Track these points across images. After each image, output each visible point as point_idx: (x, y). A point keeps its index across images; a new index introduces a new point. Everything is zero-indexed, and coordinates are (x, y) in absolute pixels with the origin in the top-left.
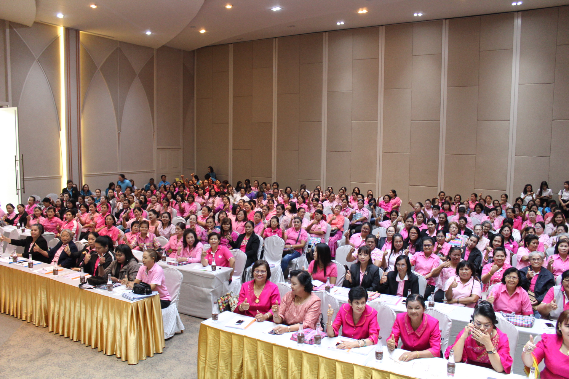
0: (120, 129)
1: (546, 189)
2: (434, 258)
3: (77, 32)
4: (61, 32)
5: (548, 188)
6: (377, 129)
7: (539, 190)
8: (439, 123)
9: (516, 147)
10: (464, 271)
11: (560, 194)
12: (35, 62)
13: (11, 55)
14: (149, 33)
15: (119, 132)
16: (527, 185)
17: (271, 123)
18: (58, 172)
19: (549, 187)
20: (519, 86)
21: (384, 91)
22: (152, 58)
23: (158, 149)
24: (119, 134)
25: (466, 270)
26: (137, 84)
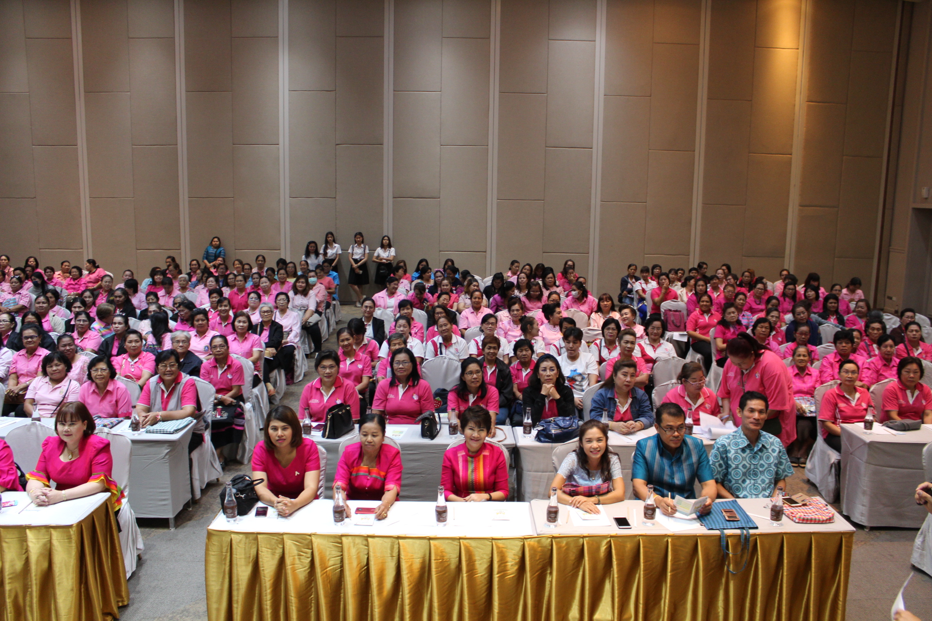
1: (332, 244)
2: (40, 355)
5: (335, 243)
6: (77, 159)
7: (324, 245)
8: (177, 149)
9: (290, 185)
10: (54, 368)
11: (350, 251)
16: (310, 243)
19: (337, 242)
20: (289, 94)
21: (85, 96)
25: (57, 365)
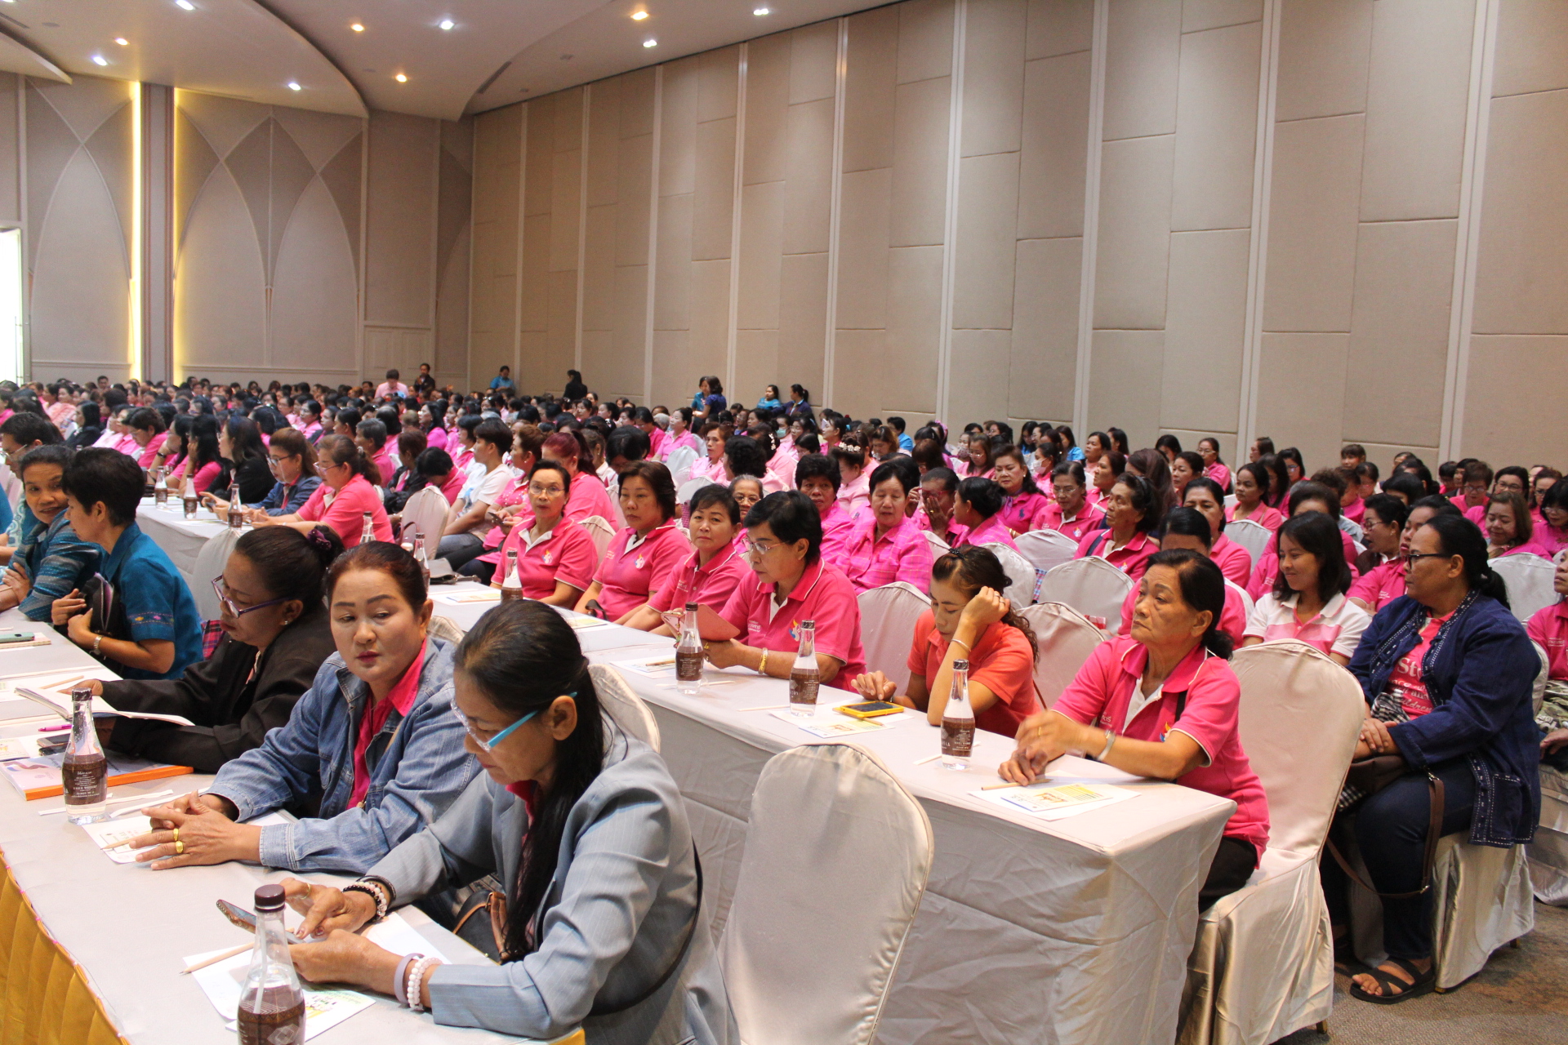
0: (270, 282)
3: (169, 92)
4: (135, 91)
8: (828, 257)
12: (79, 148)
13: (28, 137)
14: (295, 87)
15: (269, 287)
17: (576, 271)
18: (125, 357)
21: (743, 190)
22: (359, 138)
23: (366, 326)
24: (269, 292)
26: (318, 191)
